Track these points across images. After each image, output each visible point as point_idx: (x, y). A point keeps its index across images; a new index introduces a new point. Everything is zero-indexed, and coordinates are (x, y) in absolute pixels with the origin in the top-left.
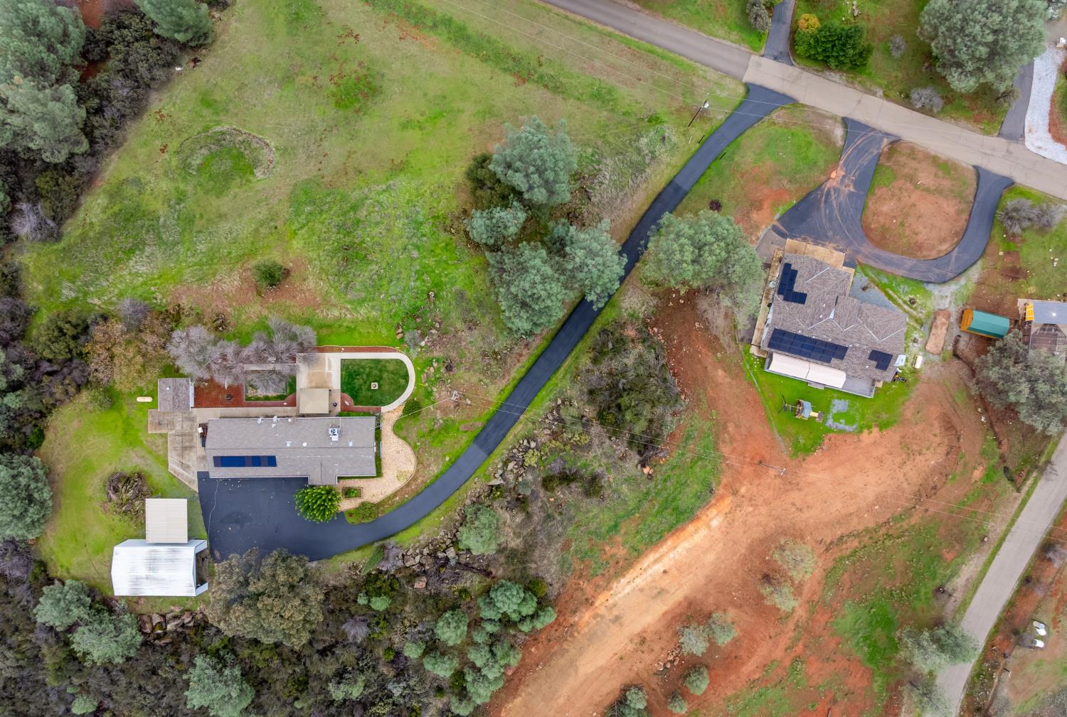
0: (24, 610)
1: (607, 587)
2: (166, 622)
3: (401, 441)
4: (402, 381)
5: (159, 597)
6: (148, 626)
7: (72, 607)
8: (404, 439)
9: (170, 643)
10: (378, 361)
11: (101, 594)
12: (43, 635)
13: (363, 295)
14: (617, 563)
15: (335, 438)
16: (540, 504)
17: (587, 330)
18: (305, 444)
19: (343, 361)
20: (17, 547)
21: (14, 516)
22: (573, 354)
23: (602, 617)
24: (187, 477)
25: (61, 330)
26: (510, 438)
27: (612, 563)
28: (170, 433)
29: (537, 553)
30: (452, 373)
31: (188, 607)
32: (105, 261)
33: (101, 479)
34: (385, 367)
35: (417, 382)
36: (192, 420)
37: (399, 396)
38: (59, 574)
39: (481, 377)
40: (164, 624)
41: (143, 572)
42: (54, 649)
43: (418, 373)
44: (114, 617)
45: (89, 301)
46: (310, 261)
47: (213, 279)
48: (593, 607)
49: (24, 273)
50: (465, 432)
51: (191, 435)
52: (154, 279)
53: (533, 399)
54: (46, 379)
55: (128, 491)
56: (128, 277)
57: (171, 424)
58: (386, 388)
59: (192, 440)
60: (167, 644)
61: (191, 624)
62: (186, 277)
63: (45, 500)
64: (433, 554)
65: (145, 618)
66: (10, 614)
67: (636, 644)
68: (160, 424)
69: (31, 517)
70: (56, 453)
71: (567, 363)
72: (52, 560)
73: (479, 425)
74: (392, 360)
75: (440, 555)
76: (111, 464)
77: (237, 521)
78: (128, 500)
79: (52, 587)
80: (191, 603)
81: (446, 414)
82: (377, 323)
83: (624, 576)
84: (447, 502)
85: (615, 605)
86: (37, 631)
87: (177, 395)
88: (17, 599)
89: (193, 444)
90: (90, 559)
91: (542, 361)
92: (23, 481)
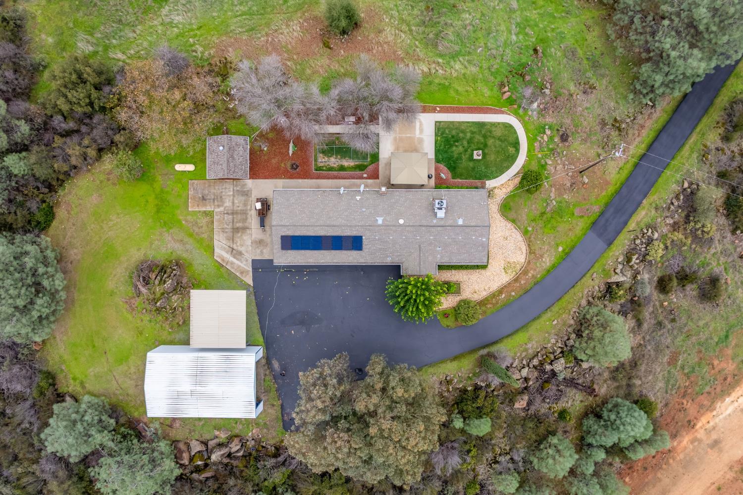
0: (24, 434)
1: (711, 408)
2: (209, 452)
3: (509, 225)
4: (511, 150)
5: (200, 419)
6: (186, 456)
7: (93, 431)
8: (513, 221)
9: (212, 477)
10: (482, 125)
11: (126, 414)
12: (49, 467)
13: (457, 48)
14: (725, 379)
15: (441, 214)
16: (651, 309)
17: (711, 103)
18: (401, 221)
19: (438, 124)
20: (17, 353)
21: (16, 308)
22: (698, 130)
23: (700, 441)
24: (239, 267)
25: (80, 76)
26: (632, 225)
27: (720, 378)
28: (217, 210)
29: (643, 368)
30: (567, 144)
31: (236, 431)
32: (131, 10)
33: (126, 269)
34: (490, 132)
35: (529, 150)
36: (247, 194)
37: (508, 168)
38: (70, 389)
39: (600, 151)
40: (205, 454)
41: (186, 386)
42: (66, 486)
43: (531, 141)
44: (145, 445)
45: (111, 55)
46: (386, 11)
47: (266, 30)
48: (693, 430)
49: (30, 23)
50: (582, 217)
51: (244, 213)
52: (192, 30)
53: (656, 181)
54: (58, 141)
55: (165, 282)
56: (160, 28)
57: (219, 199)
58: (492, 157)
59: (246, 219)
60: (207, 479)
61: (241, 454)
62: (232, 28)
63: (57, 291)
64: (540, 368)
65: (182, 446)
66: (7, 439)
67: (736, 472)
68: (204, 199)
69: (39, 311)
70: (69, 234)
71: (692, 141)
72: (62, 370)
73: (596, 209)
74: (499, 123)
75: (548, 367)
76: (139, 249)
77: (302, 323)
78: (163, 294)
79: (64, 404)
80: (241, 427)
81: (560, 195)
82: (475, 80)
83: (729, 395)
84: (560, 303)
85: (714, 428)
86: (43, 461)
87: (232, 157)
88: (16, 420)
89: (246, 224)
90: (111, 371)
91: (664, 136)
92: (29, 262)
